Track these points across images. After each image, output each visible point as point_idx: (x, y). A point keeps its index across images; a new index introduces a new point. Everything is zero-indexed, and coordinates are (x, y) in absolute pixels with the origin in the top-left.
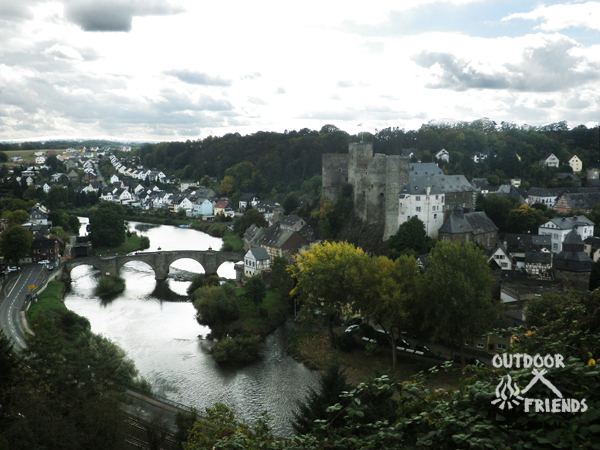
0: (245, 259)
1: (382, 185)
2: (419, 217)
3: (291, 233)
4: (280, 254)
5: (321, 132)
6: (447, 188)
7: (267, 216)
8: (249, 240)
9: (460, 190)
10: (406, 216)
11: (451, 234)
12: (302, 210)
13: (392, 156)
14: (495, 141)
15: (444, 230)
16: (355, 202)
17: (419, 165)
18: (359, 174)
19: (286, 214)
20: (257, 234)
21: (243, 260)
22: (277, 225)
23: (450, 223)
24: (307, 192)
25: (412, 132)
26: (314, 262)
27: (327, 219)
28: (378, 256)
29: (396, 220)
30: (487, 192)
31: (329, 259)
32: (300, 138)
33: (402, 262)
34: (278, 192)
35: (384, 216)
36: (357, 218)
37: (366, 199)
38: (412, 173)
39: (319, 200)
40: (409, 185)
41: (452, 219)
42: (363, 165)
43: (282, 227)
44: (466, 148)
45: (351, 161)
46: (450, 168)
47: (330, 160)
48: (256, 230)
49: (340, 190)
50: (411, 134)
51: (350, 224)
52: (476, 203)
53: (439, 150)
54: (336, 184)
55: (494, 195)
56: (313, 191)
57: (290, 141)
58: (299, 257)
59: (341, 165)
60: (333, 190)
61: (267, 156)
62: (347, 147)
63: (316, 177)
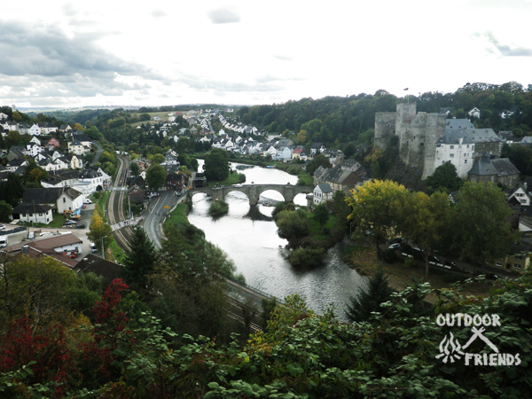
1: (422, 137)
2: (452, 162)
3: (349, 173)
4: (341, 188)
5: (375, 95)
6: (477, 139)
7: (331, 160)
8: (317, 177)
9: (488, 140)
10: (441, 161)
11: (479, 175)
12: (358, 156)
13: (431, 114)
14: (521, 101)
15: (473, 173)
16: (400, 150)
17: (454, 121)
18: (404, 128)
19: (345, 158)
20: (323, 173)
21: (313, 192)
22: (339, 166)
23: (478, 167)
24: (362, 142)
26: (366, 195)
27: (378, 163)
28: (417, 192)
29: (433, 164)
30: (512, 142)
31: (377, 192)
32: (358, 101)
33: (436, 197)
34: (340, 142)
35: (423, 161)
36: (402, 162)
37: (409, 147)
38: (447, 127)
39: (372, 148)
40: (445, 136)
41: (480, 164)
42: (407, 121)
43: (343, 168)
44: (495, 106)
45: (398, 118)
46: (480, 123)
47: (381, 118)
48: (323, 171)
49: (389, 141)
50: (449, 95)
51: (395, 167)
52: (502, 151)
53: (472, 109)
54: (385, 136)
55: (517, 144)
56: (367, 141)
57: (350, 103)
58: (355, 190)
59: (390, 121)
60: (383, 140)
61: (332, 115)
62: (396, 107)
63: (370, 130)
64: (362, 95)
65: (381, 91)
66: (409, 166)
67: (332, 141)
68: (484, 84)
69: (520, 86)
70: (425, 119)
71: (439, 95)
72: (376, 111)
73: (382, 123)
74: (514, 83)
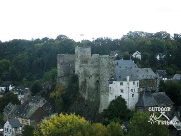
0: (4, 127)
1: (97, 75)
2: (122, 97)
3: (37, 108)
4: (29, 123)
5: (56, 39)
6: (140, 77)
7: (20, 97)
8: (7, 113)
9: (148, 78)
10: (114, 95)
11: (144, 107)
12: (44, 92)
13: (104, 56)
14: (170, 46)
15: (139, 105)
16: (80, 87)
17: (122, 62)
18: (82, 68)
19: (32, 95)
20: (13, 109)
21: (3, 128)
22: (27, 103)
23: (143, 100)
24: (47, 80)
25: (116, 40)
26: (52, 128)
27: (61, 98)
28: (95, 123)
29: (107, 99)
30: (166, 79)
31: (63, 126)
32: (42, 44)
33: (112, 127)
34: (27, 80)
35: (99, 96)
36: (82, 97)
37: (87, 84)
38: (117, 67)
39: (55, 85)
40: (115, 75)
41: (144, 97)
42: (84, 62)
43: (30, 104)
44: (151, 50)
45: (77, 59)
46: (142, 64)
47: (63, 59)
48: (12, 107)
49: (70, 79)
50: (116, 41)
51: (76, 102)
52: (160, 86)
53: (135, 52)
54: (67, 74)
55: (170, 81)
56: (51, 79)
57: (36, 45)
58: (42, 124)
59: (70, 62)
60: (65, 78)
61: (20, 56)
62: (74, 50)
63: (54, 69)
64: (45, 39)
65: (61, 36)
66: (88, 100)
67: (20, 79)
68: (142, 33)
69: (169, 35)
70: (98, 60)
71: (109, 40)
72: (58, 53)
73: (64, 63)
74: (164, 32)
